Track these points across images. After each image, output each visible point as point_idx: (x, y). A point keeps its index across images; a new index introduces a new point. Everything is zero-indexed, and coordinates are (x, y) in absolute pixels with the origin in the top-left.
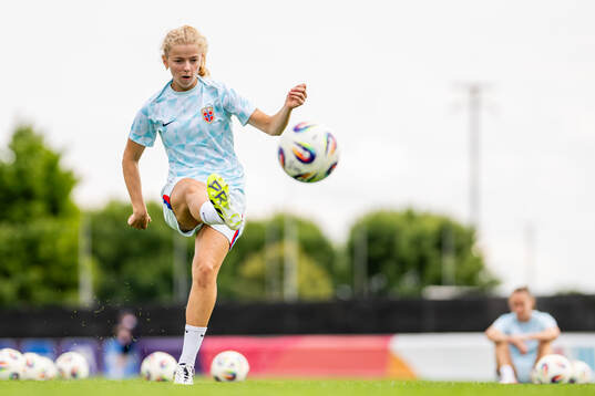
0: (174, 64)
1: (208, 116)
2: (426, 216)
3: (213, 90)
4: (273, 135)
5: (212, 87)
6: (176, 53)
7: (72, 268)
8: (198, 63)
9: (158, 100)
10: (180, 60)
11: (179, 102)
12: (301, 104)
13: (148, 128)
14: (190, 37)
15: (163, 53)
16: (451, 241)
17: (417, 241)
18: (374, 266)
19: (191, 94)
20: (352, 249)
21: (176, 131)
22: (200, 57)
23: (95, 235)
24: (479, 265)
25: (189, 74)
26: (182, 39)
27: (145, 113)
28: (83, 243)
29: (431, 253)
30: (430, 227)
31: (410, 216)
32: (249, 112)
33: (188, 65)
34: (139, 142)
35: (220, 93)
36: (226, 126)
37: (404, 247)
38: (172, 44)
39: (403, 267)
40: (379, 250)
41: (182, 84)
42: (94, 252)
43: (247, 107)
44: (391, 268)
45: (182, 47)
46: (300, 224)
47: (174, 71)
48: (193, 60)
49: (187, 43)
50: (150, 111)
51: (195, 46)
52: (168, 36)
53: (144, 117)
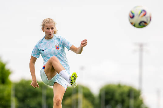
0: (46, 30)
1: (57, 48)
2: (125, 86)
3: (59, 39)
4: (78, 54)
5: (58, 38)
6: (46, 26)
7: (9, 101)
8: (54, 29)
9: (41, 42)
10: (48, 29)
11: (47, 43)
12: (85, 46)
13: (38, 52)
14: (51, 21)
15: (42, 27)
16: (133, 95)
17: (122, 94)
18: (107, 102)
19: (52, 40)
20: (100, 96)
21: (47, 52)
22: (54, 28)
23: (16, 90)
24: (141, 102)
25: (51, 33)
26: (48, 22)
27: (36, 46)
28: (12, 93)
29: (126, 98)
30: (126, 90)
31: (119, 86)
32: (70, 46)
33: (51, 30)
34: (35, 56)
35: (61, 40)
36: (63, 51)
37: (117, 96)
38: (45, 24)
39: (117, 102)
40: (109, 97)
41: (49, 37)
42: (16, 96)
43: (69, 44)
44: (113, 103)
45: (48, 24)
46: (83, 88)
47: (46, 32)
48: (52, 28)
49: (50, 23)
50: (38, 46)
51: (53, 24)
52: (44, 21)
53: (36, 48)
